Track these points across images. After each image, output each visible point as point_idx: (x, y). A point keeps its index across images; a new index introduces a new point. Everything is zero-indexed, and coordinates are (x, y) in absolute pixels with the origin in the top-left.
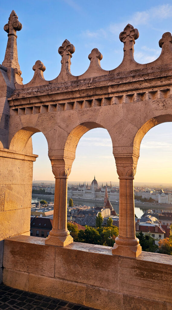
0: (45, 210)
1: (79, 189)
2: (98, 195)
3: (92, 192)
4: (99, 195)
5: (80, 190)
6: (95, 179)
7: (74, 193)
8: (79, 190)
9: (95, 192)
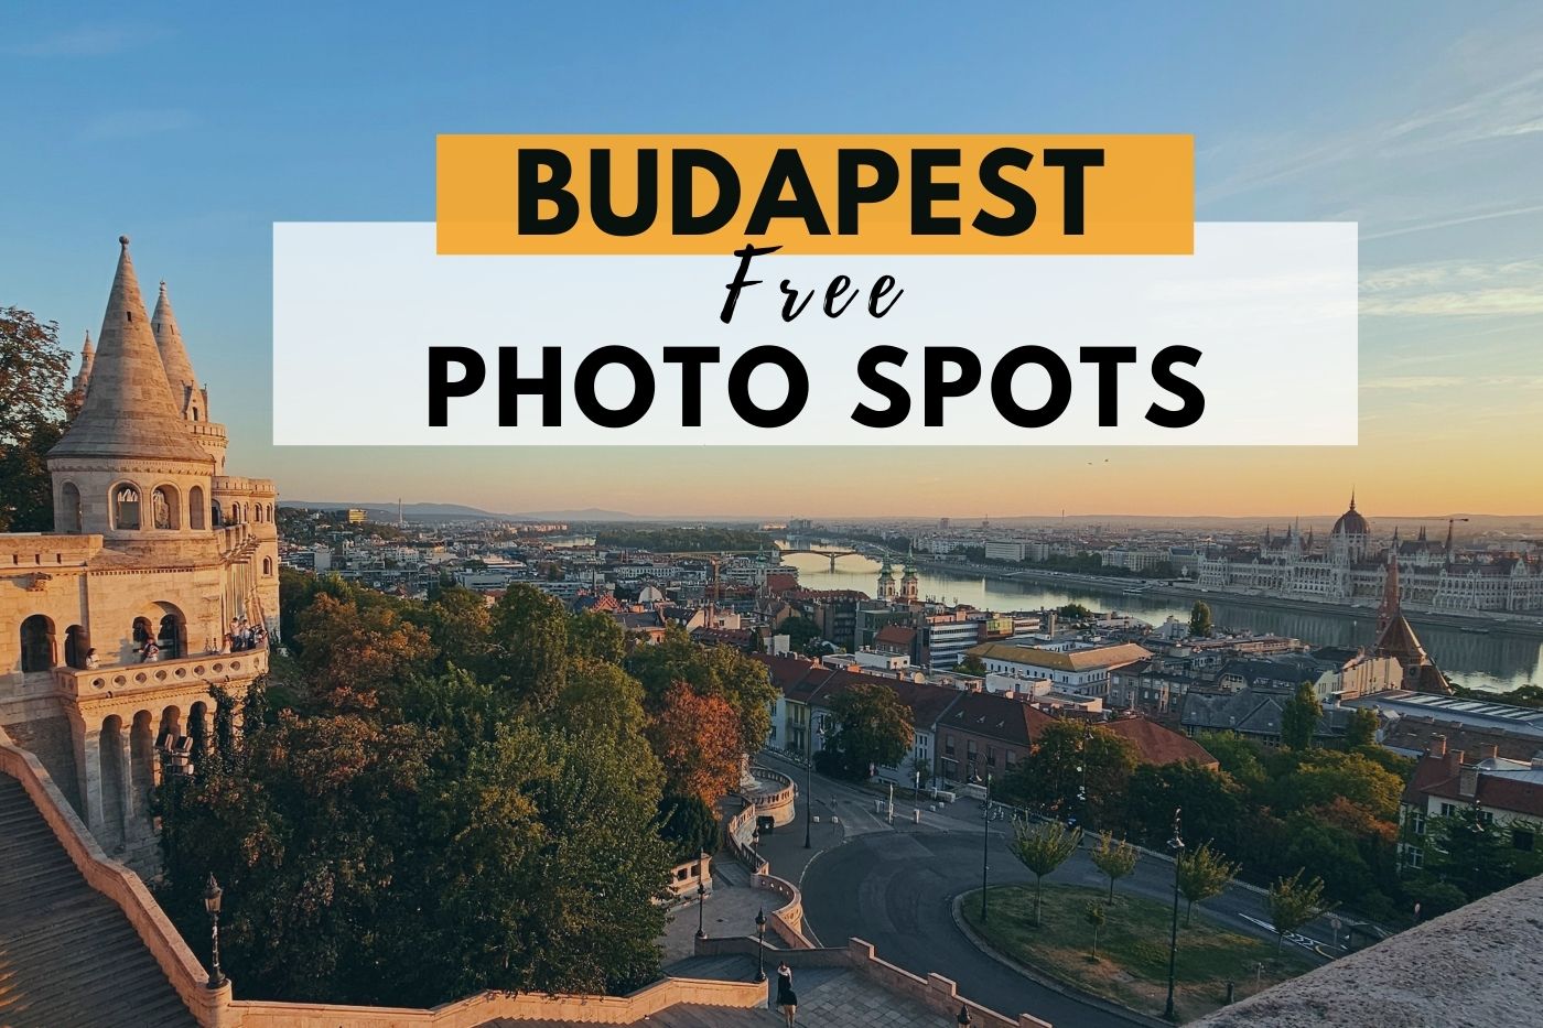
0: (1078, 645)
1: (1264, 555)
2: (1365, 583)
3: (1333, 571)
4: (1371, 584)
5: (1269, 562)
6: (1352, 508)
7: (1239, 574)
8: (1262, 561)
9: (1353, 568)
